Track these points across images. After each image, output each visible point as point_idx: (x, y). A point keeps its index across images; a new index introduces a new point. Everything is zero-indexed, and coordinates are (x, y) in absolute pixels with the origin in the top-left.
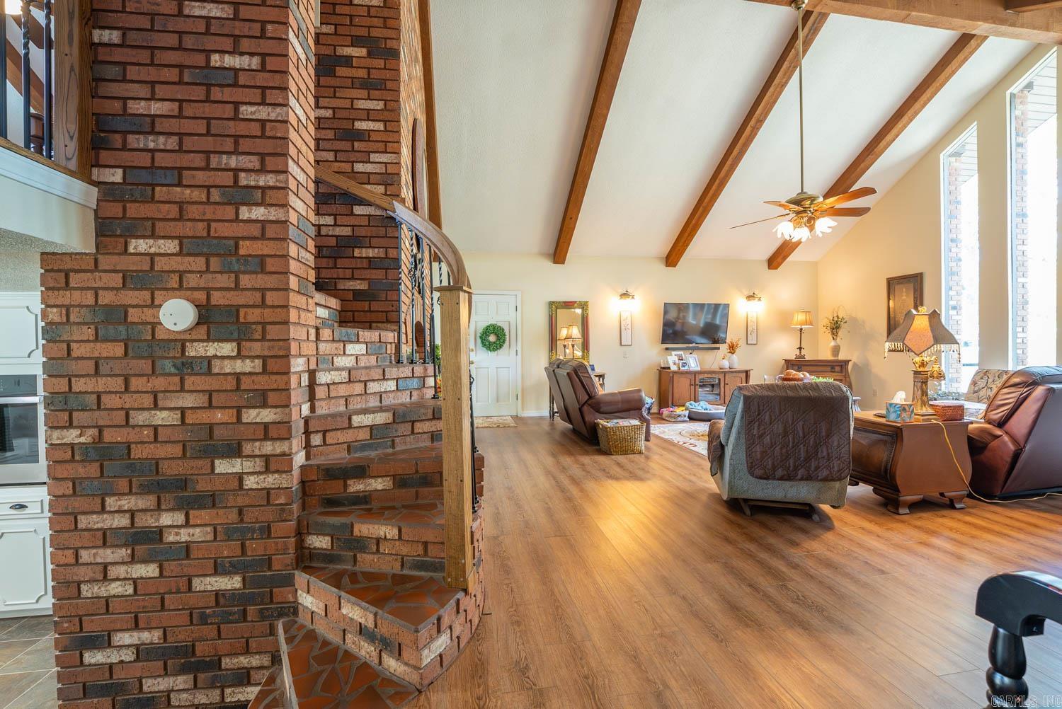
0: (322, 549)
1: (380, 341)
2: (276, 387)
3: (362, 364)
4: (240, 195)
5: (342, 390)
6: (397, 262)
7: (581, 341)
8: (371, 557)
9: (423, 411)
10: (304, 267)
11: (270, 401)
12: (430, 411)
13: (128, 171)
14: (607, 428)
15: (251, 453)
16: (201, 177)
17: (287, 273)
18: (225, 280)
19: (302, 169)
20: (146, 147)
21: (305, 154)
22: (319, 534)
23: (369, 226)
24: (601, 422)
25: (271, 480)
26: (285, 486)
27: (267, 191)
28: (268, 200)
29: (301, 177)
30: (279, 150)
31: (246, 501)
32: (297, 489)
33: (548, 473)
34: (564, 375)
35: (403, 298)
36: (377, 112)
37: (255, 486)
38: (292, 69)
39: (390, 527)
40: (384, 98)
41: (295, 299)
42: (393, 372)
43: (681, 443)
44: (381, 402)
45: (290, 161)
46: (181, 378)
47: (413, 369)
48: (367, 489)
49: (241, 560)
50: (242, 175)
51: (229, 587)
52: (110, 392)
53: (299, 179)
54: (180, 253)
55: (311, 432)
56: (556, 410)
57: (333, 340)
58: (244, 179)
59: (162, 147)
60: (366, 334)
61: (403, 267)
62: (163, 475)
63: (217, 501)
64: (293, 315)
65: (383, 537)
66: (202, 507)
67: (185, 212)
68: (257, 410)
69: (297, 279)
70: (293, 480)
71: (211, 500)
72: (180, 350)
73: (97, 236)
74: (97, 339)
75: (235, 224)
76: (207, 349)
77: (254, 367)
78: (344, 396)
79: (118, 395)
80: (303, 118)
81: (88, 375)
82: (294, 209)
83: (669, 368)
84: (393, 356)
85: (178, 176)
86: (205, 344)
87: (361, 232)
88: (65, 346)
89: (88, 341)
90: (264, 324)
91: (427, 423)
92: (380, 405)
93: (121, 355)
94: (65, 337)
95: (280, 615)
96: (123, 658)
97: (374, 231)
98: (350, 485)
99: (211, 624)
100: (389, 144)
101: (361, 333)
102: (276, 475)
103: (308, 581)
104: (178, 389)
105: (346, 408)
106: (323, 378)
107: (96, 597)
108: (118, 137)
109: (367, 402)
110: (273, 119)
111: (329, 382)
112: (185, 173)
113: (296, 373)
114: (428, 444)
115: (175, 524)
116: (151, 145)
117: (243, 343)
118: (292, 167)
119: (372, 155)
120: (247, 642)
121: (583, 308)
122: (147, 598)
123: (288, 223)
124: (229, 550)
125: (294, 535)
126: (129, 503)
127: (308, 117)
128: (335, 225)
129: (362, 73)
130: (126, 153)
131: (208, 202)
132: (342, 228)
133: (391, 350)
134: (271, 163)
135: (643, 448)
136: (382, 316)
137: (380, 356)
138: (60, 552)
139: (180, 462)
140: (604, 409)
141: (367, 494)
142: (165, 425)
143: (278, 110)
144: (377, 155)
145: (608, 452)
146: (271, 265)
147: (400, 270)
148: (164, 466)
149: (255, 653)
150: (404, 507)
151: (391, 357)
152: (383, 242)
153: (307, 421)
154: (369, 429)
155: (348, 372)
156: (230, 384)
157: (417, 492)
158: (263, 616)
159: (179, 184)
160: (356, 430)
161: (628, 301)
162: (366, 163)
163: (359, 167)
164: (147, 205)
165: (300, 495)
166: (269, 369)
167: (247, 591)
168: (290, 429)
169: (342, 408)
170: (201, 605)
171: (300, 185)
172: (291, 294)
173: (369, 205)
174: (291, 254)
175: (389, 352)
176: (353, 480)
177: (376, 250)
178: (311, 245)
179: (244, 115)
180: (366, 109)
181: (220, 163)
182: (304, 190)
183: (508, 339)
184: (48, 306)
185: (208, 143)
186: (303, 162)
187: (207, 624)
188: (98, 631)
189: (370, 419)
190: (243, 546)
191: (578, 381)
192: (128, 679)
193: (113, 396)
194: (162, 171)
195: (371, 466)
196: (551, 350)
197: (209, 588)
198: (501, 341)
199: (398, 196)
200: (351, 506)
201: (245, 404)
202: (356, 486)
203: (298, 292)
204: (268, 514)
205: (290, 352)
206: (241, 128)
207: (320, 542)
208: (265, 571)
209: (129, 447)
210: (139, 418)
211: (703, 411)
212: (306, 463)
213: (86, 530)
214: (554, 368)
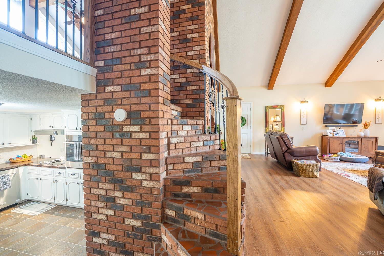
0: (171, 216)
1: (197, 124)
2: (154, 145)
3: (189, 134)
4: (141, 65)
5: (181, 146)
6: (203, 91)
7: (281, 123)
8: (192, 225)
9: (215, 156)
10: (166, 94)
11: (152, 151)
12: (218, 157)
13: (105, 61)
14: (298, 164)
15: (145, 172)
16: (128, 60)
17: (158, 96)
18: (136, 101)
19: (165, 52)
20: (110, 51)
21: (166, 46)
22: (171, 210)
23: (193, 77)
24: (295, 160)
25: (152, 184)
26: (157, 187)
27: (151, 62)
28: (152, 66)
29: (165, 56)
30: (155, 44)
31: (143, 192)
32: (162, 188)
33: (269, 183)
34: (275, 138)
35: (206, 106)
36: (195, 29)
37: (146, 186)
38: (160, 9)
39: (200, 214)
40: (198, 23)
41: (162, 107)
42: (202, 138)
43: (339, 174)
44: (197, 151)
45: (160, 48)
46: (121, 140)
47: (210, 137)
48: (191, 191)
49: (141, 215)
50: (142, 56)
51: (137, 225)
52: (100, 144)
53: (163, 56)
54: (121, 91)
55: (168, 164)
56: (269, 152)
57: (178, 124)
58: (143, 58)
59: (116, 50)
60: (191, 122)
61: (206, 93)
62: (116, 177)
63: (133, 190)
64: (161, 114)
65: (197, 217)
66: (128, 191)
67: (123, 74)
68: (147, 154)
69: (163, 99)
70: (160, 185)
71: (131, 189)
72: (121, 129)
73: (96, 87)
74: (96, 125)
75: (139, 77)
76: (130, 128)
77: (146, 136)
78: (181, 148)
79: (102, 145)
80: (166, 31)
81: (94, 138)
82: (161, 69)
83: (327, 135)
84: (202, 130)
85: (120, 60)
86: (129, 126)
87: (190, 80)
88: (87, 127)
89: (94, 125)
90: (150, 118)
91: (217, 162)
92: (196, 152)
93: (103, 131)
94: (88, 124)
95: (155, 241)
96: (104, 243)
97: (195, 79)
98: (183, 189)
99: (131, 238)
100: (200, 42)
101: (189, 121)
102: (154, 182)
103: (165, 230)
104: (121, 144)
105: (183, 153)
106: (173, 140)
107: (96, 219)
108: (102, 49)
109: (191, 151)
110: (153, 31)
111: (176, 142)
112: (123, 59)
113: (162, 139)
114: (217, 171)
115: (119, 196)
116: (112, 50)
117: (142, 126)
118: (161, 51)
119: (194, 48)
120: (143, 248)
121: (281, 108)
122: (111, 222)
123: (159, 75)
124: (137, 210)
125: (160, 208)
126: (106, 186)
127: (168, 31)
128: (180, 78)
129: (190, 15)
130: (105, 54)
131: (130, 70)
132: (182, 79)
133: (201, 128)
134: (152, 50)
135: (318, 175)
136: (198, 114)
137: (197, 130)
138: (86, 200)
139: (121, 173)
140: (295, 154)
141: (190, 193)
142: (116, 158)
143: (155, 27)
144: (196, 47)
145: (299, 175)
146: (153, 93)
147: (205, 94)
148: (116, 173)
149: (145, 253)
150: (207, 202)
151: (201, 131)
152: (198, 83)
153: (166, 159)
154: (191, 163)
155: (183, 138)
156: (138, 143)
157: (212, 196)
158: (149, 239)
159: (121, 64)
160: (186, 164)
161: (304, 104)
162: (192, 51)
163: (189, 53)
164: (111, 73)
165: (163, 190)
166: (152, 137)
167: (143, 228)
168: (159, 163)
169: (181, 153)
170: (127, 230)
171: (164, 58)
172: (160, 105)
173: (193, 68)
174: (160, 88)
175: (200, 129)
176: (184, 187)
177: (195, 86)
178: (169, 85)
179: (142, 32)
180: (191, 29)
181: (134, 53)
182: (166, 61)
183: (247, 122)
184: (83, 113)
185: (130, 46)
186: (165, 49)
187: (129, 237)
188: (97, 231)
189: (192, 159)
190: (142, 209)
191: (282, 141)
192: (105, 250)
193: (101, 146)
194: (116, 60)
195: (192, 181)
196: (266, 126)
197: (130, 224)
198: (244, 123)
199: (204, 63)
200: (184, 198)
201: (143, 151)
202: (186, 189)
203: (163, 104)
204: (151, 198)
205: (159, 130)
206: (141, 37)
207: (171, 213)
208: (149, 221)
209: (105, 165)
210: (109, 154)
211: (348, 157)
212: (166, 177)
213: (93, 194)
214: (269, 135)
